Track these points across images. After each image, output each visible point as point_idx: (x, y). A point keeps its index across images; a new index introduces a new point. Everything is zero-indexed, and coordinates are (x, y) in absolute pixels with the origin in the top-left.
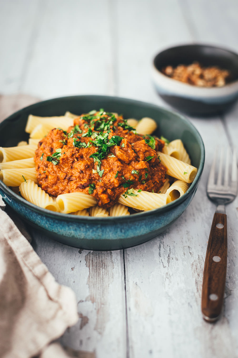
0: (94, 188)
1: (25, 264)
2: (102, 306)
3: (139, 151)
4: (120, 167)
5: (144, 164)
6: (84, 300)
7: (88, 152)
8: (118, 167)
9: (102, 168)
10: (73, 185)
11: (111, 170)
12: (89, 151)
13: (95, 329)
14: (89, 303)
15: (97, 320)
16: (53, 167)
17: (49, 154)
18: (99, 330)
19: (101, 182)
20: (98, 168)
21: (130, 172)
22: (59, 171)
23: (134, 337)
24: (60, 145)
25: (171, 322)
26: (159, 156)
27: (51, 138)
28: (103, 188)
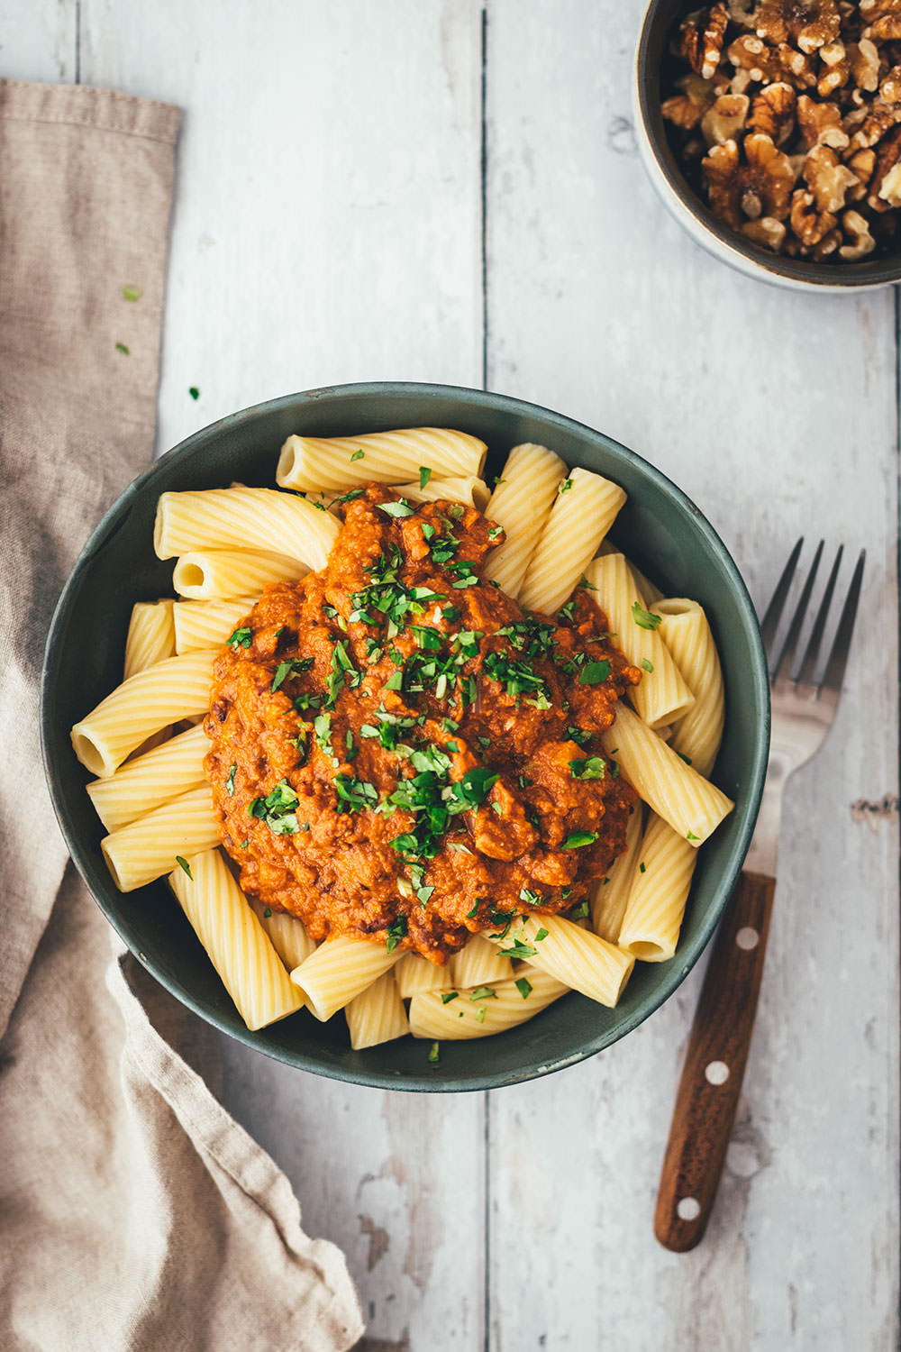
0: (406, 932)
1: (218, 1164)
2: (425, 1195)
3: (551, 813)
4: (484, 888)
5: (561, 876)
6: (375, 1172)
7: (385, 829)
8: (478, 887)
9: (429, 879)
10: (334, 909)
11: (456, 887)
12: (387, 828)
13: (407, 1269)
14: (390, 1184)
15: (412, 1239)
16: (270, 838)
17: (254, 776)
18: (416, 1274)
19: (425, 911)
20: (416, 881)
21: (514, 895)
22: (291, 856)
23: (504, 1297)
24: (291, 758)
25: (601, 1250)
26: (617, 750)
27: (258, 718)
28: (431, 940)
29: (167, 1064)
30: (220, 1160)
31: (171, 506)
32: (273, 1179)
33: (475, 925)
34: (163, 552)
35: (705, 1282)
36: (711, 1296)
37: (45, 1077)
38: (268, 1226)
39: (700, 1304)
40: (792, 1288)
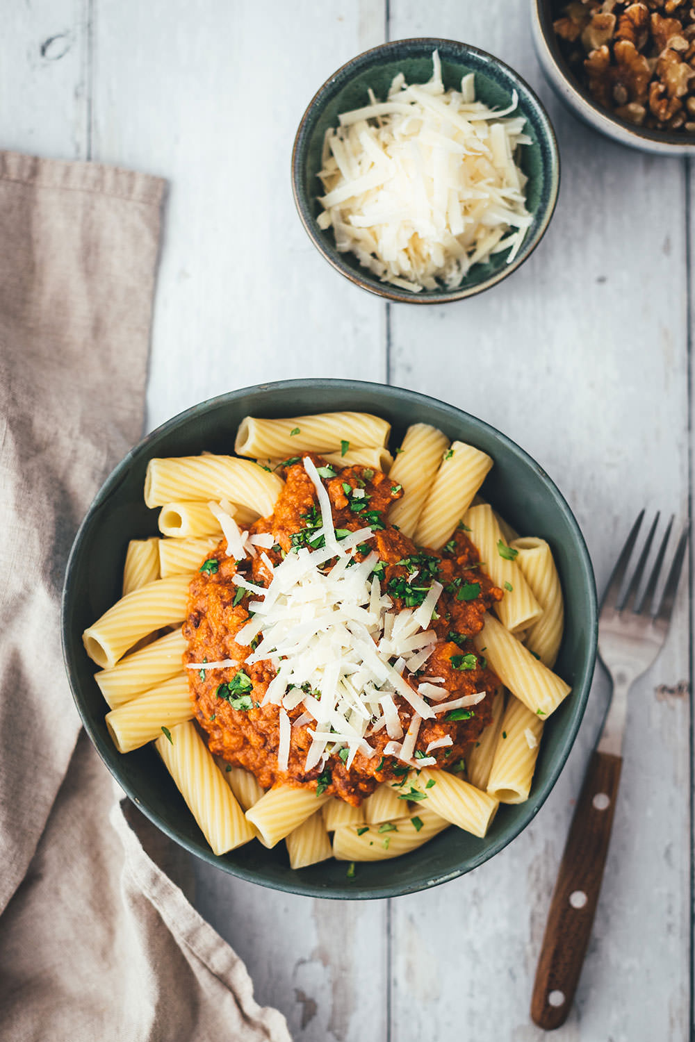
1: (192, 953)
2: (344, 974)
6: (307, 957)
13: (330, 1028)
14: (317, 966)
15: (334, 1006)
16: (231, 713)
18: (337, 1031)
22: (247, 726)
25: (472, 1014)
26: (485, 648)
27: (223, 625)
28: (349, 787)
29: (155, 880)
30: (194, 949)
31: (157, 468)
32: (233, 964)
33: (381, 776)
34: (151, 503)
37: (65, 890)
38: (229, 999)
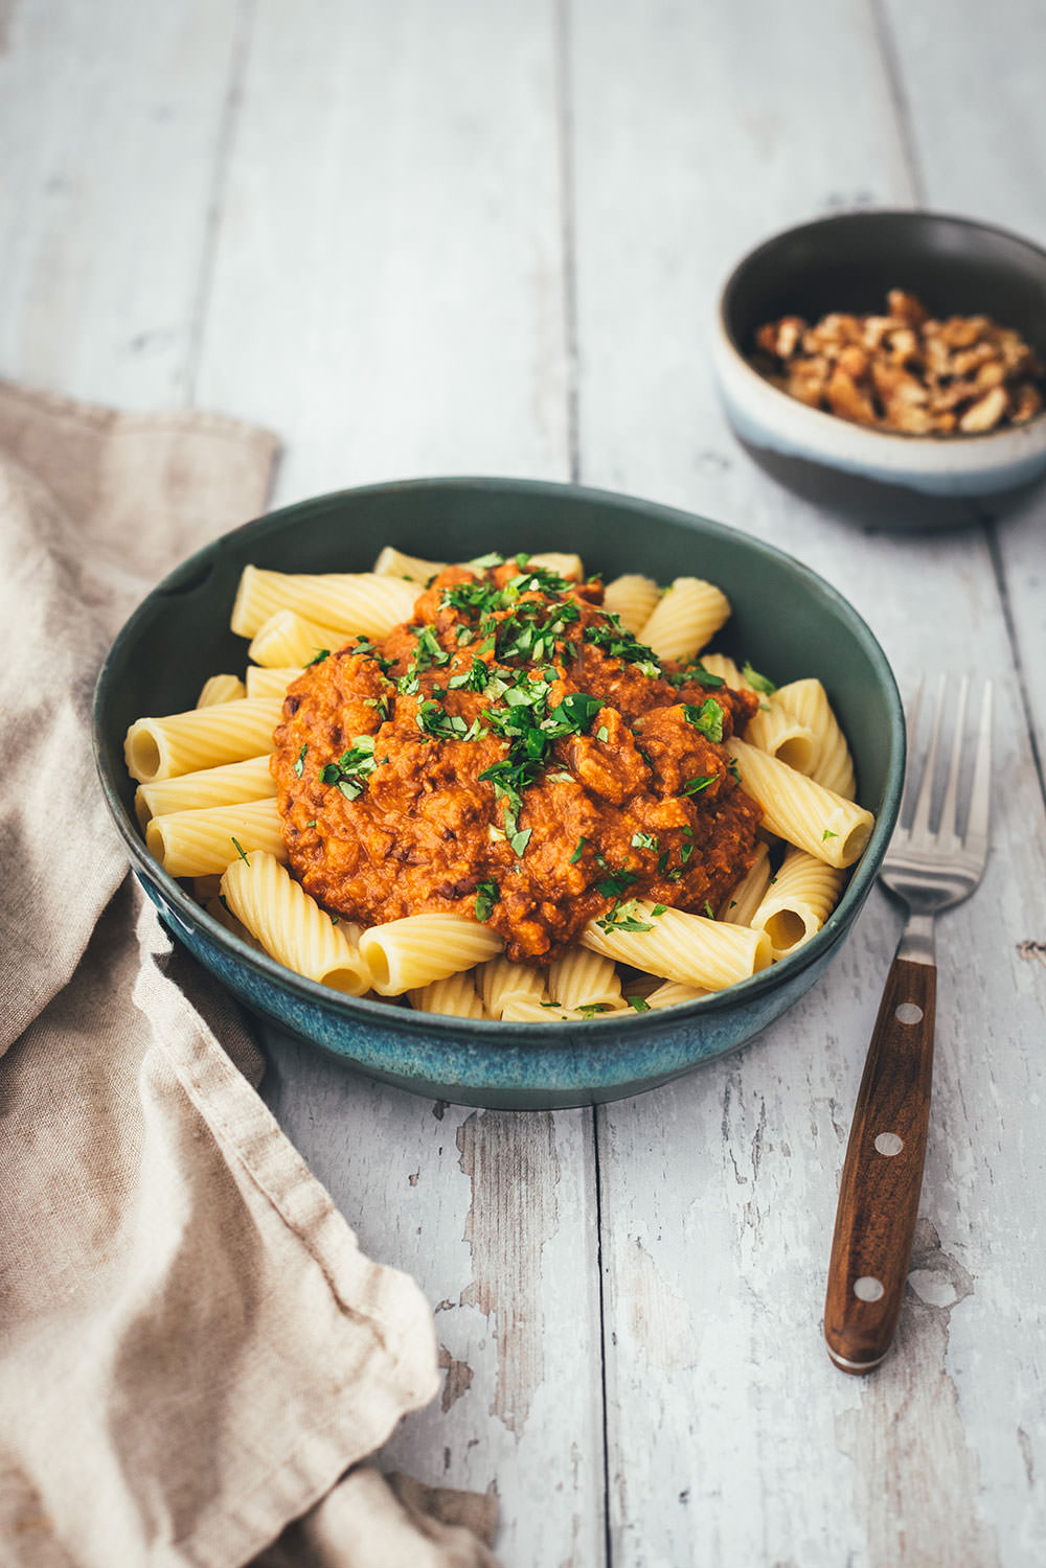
0: (496, 898)
1: (253, 1182)
2: (520, 1325)
3: (663, 753)
4: (589, 823)
5: (678, 811)
6: (455, 1300)
7: (474, 758)
8: (583, 822)
9: (525, 821)
10: (417, 883)
11: (557, 829)
12: (478, 757)
13: (494, 1410)
14: (474, 1312)
15: (502, 1374)
16: (342, 807)
17: (328, 751)
18: (508, 1415)
19: (521, 875)
20: (510, 823)
21: (625, 841)
22: (365, 824)
24: (370, 719)
25: (756, 1388)
26: (736, 760)
27: (335, 688)
28: (528, 900)
29: (199, 1048)
30: (257, 1176)
32: (323, 1213)
33: (580, 874)
35: (901, 1425)
36: (912, 1444)
38: (314, 1271)
39: (898, 1453)
40: (1021, 1432)
